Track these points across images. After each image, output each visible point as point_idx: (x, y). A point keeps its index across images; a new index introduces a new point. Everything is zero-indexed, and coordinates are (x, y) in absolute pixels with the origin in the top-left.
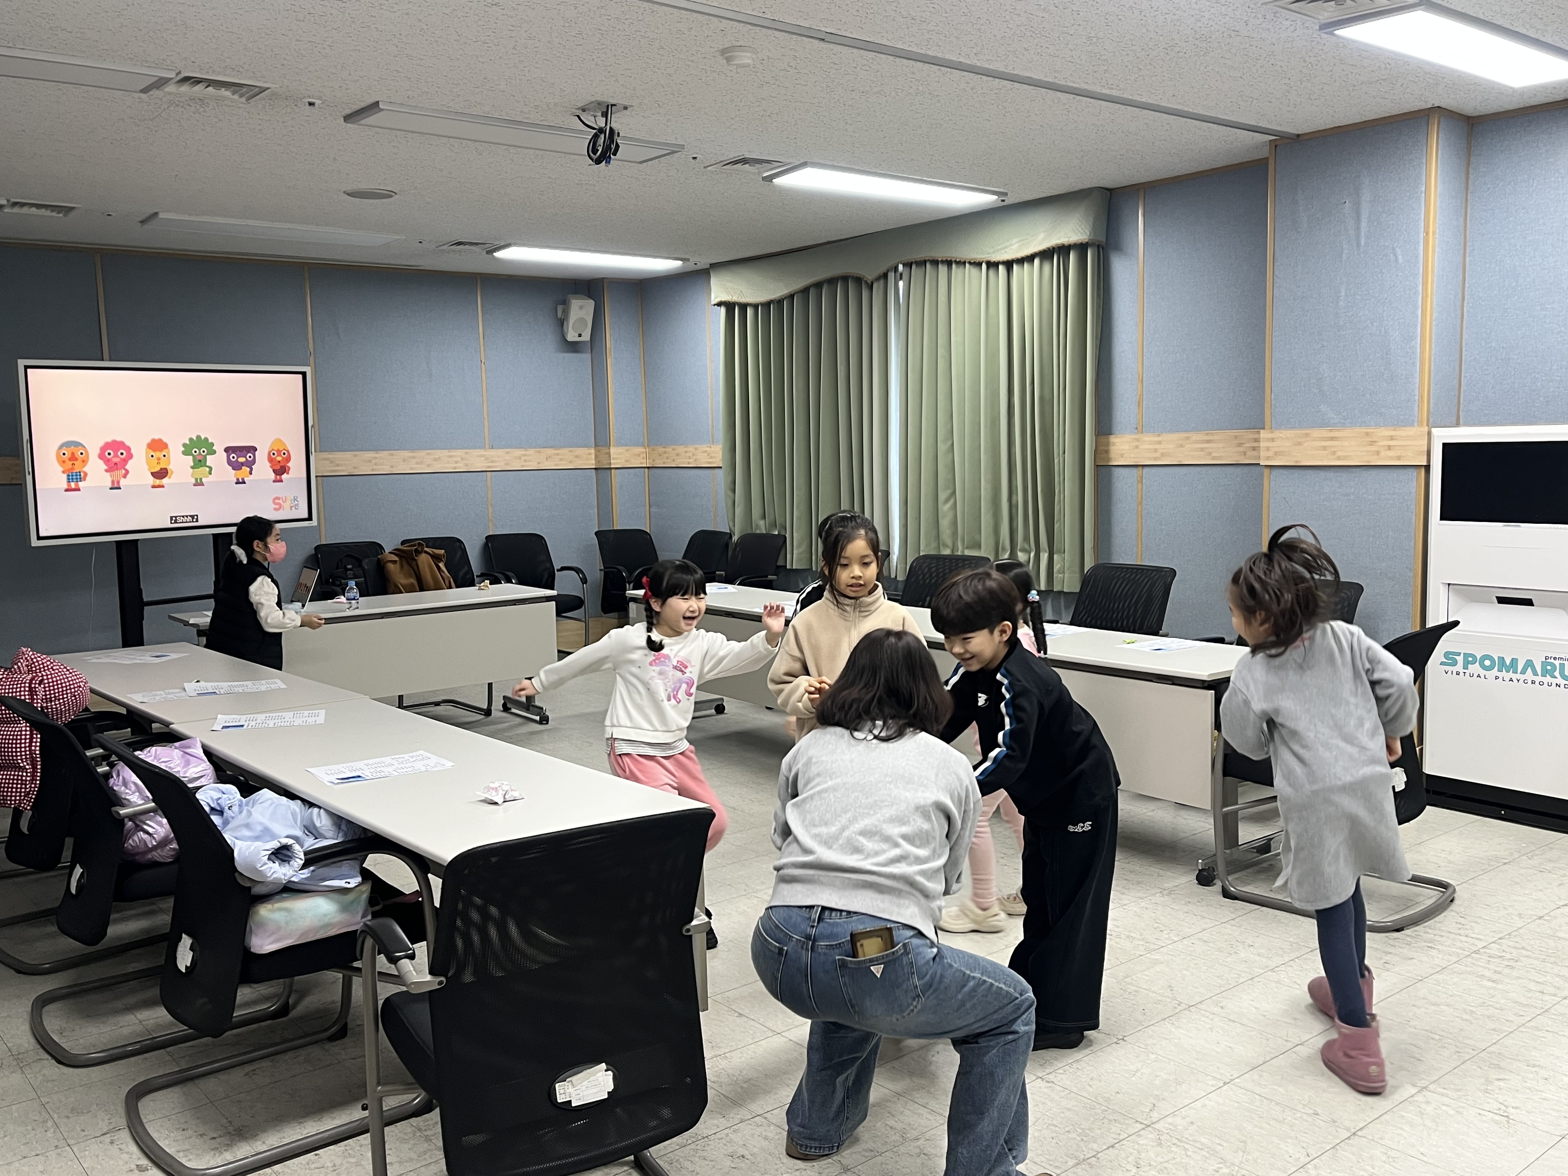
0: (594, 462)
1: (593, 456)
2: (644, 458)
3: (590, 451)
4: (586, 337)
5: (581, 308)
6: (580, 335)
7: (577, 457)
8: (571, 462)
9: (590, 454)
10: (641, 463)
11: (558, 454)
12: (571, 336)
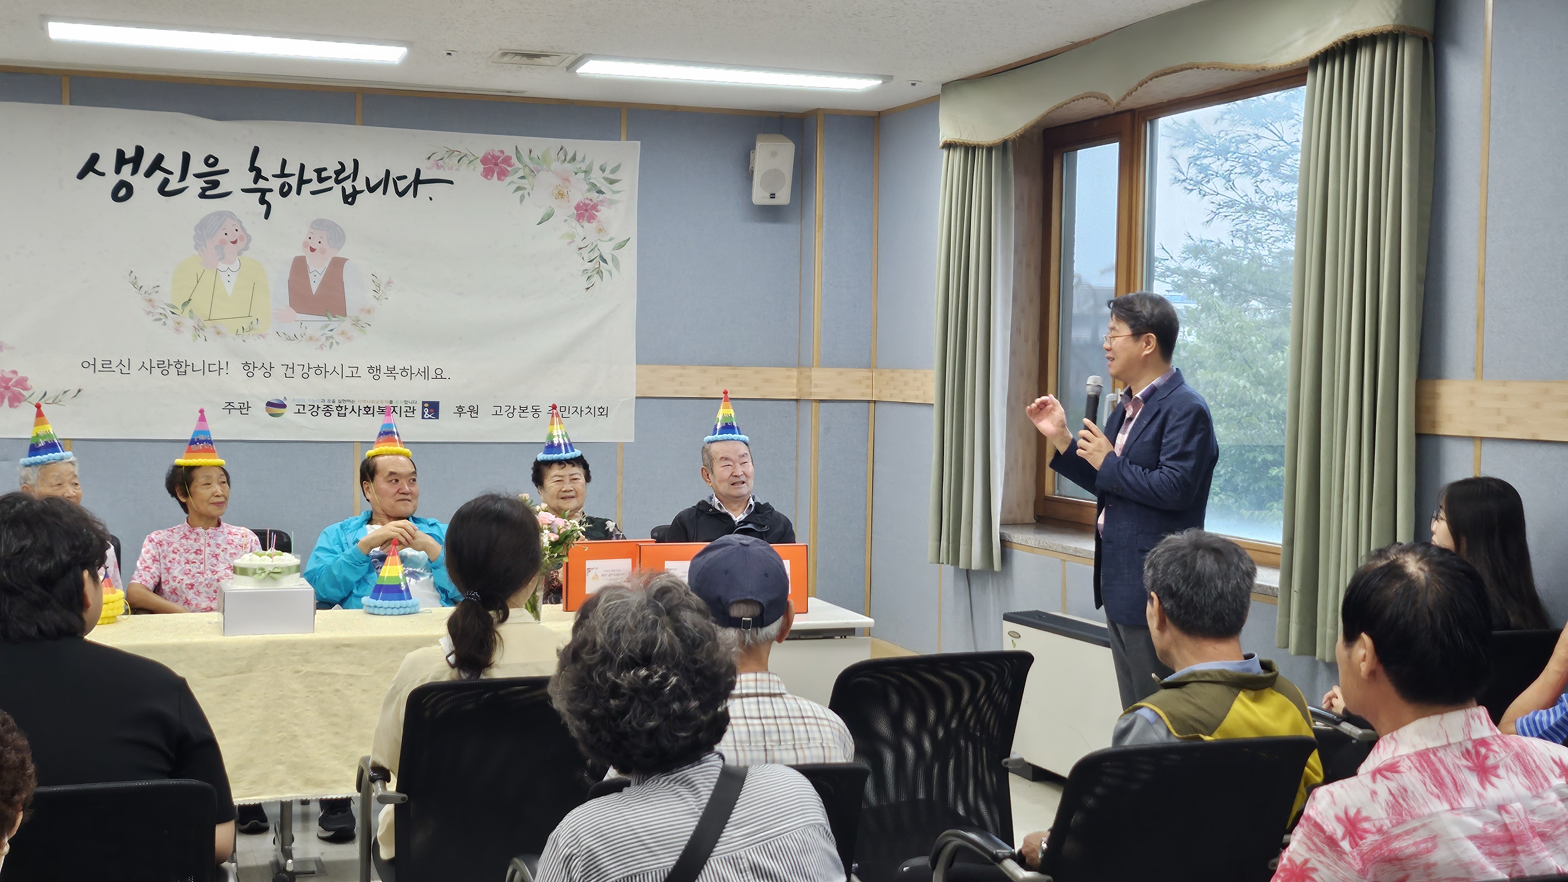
0: (795, 390)
1: (795, 381)
2: (867, 387)
3: (789, 373)
4: (784, 197)
5: (774, 154)
6: (773, 196)
7: (767, 381)
8: (756, 389)
9: (789, 377)
10: (863, 394)
11: (736, 376)
12: (760, 196)
